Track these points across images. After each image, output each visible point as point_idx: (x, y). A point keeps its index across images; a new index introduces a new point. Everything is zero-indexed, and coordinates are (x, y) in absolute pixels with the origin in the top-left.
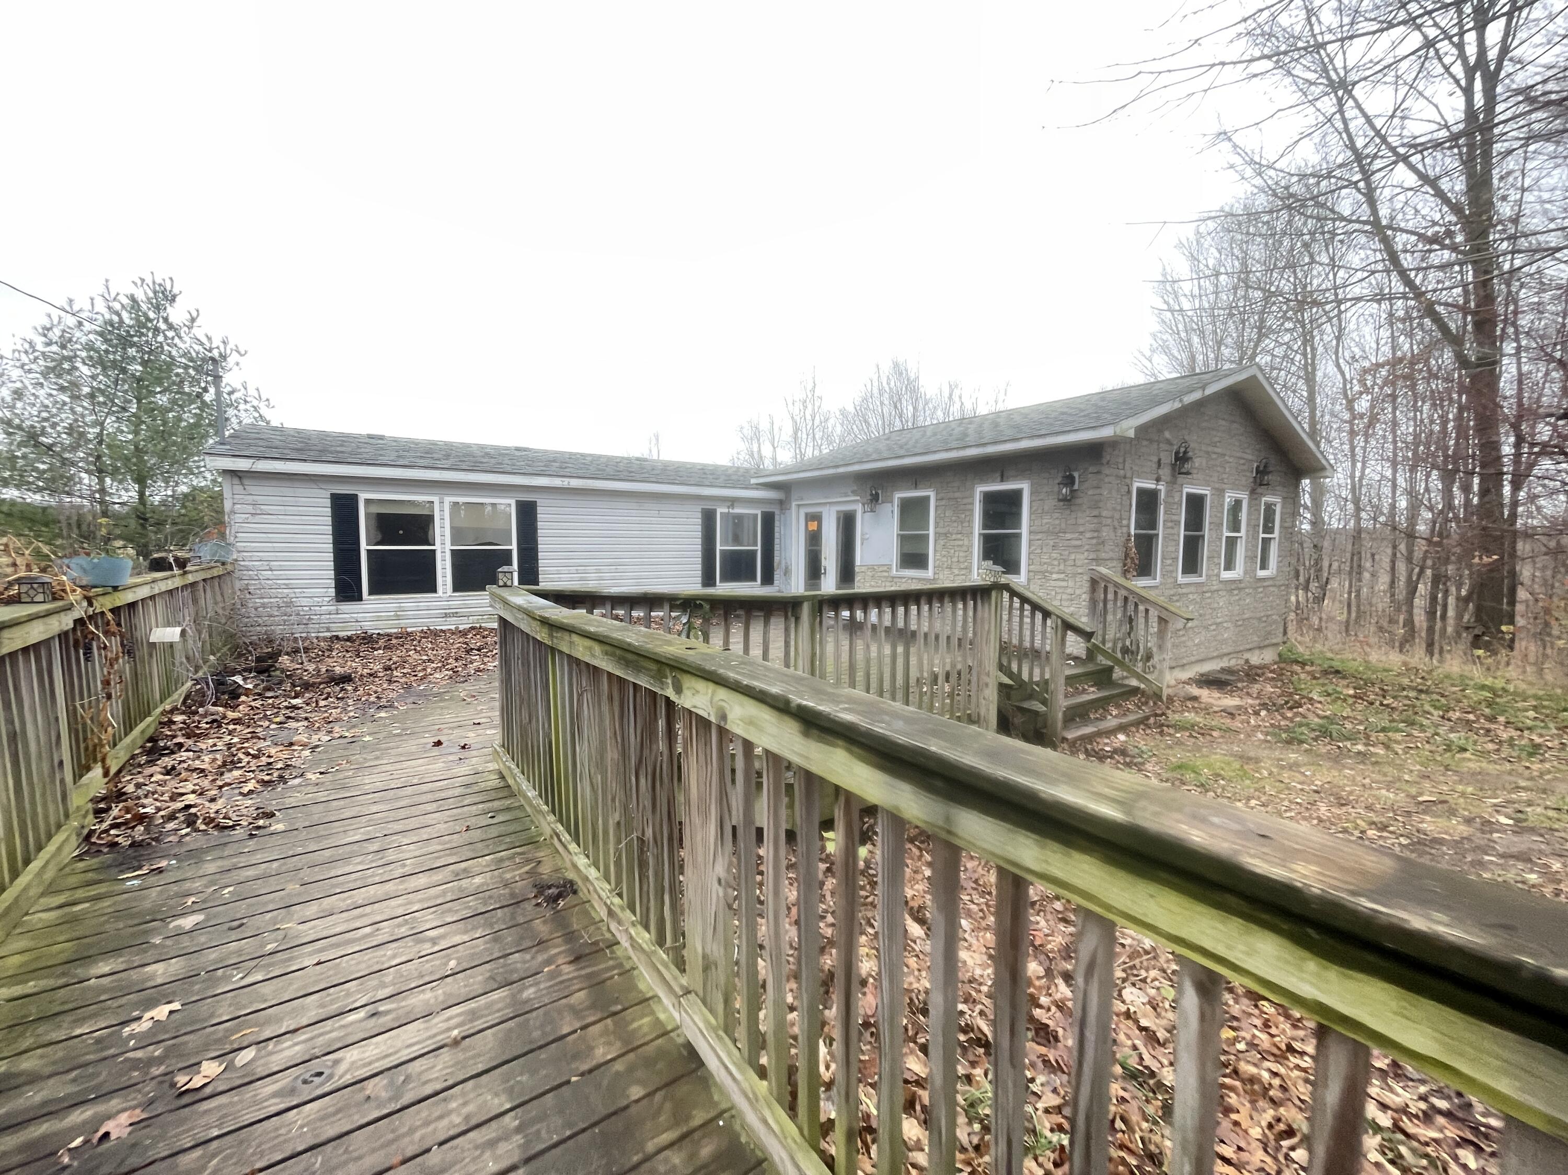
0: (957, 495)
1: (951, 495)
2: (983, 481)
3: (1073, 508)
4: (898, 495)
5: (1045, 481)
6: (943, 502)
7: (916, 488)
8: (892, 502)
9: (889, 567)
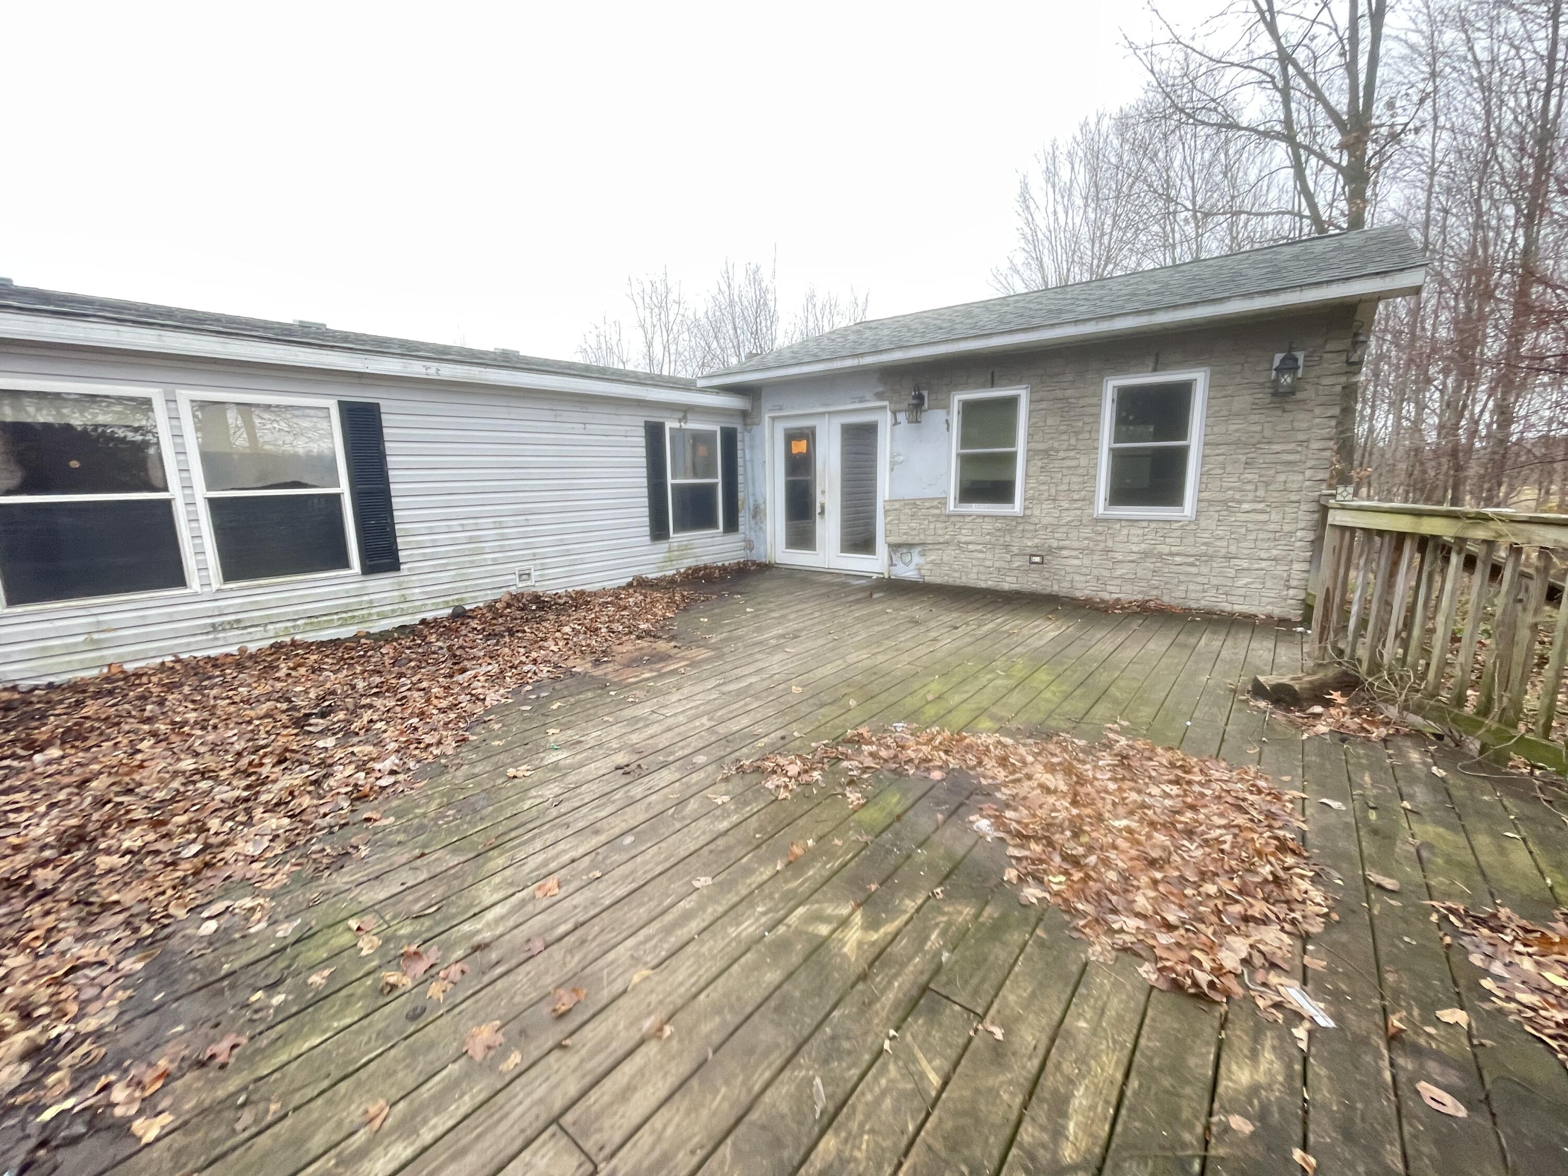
0: (1069, 393)
1: (1059, 394)
2: (1118, 370)
3: (1288, 407)
4: (958, 398)
5: (1238, 368)
6: (1044, 405)
7: (993, 385)
8: (947, 407)
9: (943, 502)
